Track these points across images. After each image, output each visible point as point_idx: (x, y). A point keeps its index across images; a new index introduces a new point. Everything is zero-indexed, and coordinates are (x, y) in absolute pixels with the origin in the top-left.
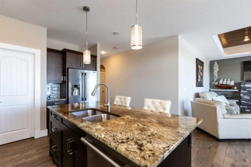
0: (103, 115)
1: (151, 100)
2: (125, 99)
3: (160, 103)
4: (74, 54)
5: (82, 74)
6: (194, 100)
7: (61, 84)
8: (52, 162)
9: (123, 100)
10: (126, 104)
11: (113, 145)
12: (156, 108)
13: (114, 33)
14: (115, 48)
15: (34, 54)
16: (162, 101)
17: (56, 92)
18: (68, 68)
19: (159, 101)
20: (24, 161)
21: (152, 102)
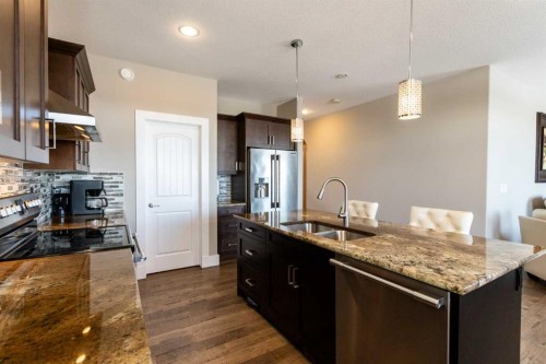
0: (339, 232)
1: (427, 210)
2: (365, 206)
3: (448, 216)
4: (259, 121)
5: (272, 157)
6: (530, 214)
7: (232, 176)
8: (244, 304)
9: (361, 209)
10: (368, 215)
11: (395, 267)
12: (438, 225)
13: (338, 77)
14: (332, 101)
15: (200, 127)
16: (453, 213)
17: (225, 191)
18: (249, 148)
19: (445, 212)
20: (201, 297)
21: (430, 214)
